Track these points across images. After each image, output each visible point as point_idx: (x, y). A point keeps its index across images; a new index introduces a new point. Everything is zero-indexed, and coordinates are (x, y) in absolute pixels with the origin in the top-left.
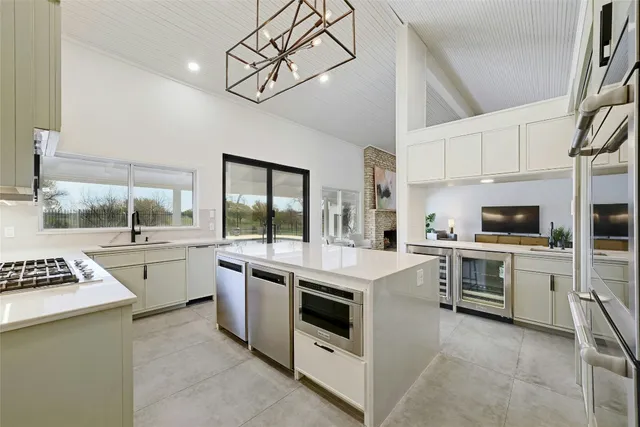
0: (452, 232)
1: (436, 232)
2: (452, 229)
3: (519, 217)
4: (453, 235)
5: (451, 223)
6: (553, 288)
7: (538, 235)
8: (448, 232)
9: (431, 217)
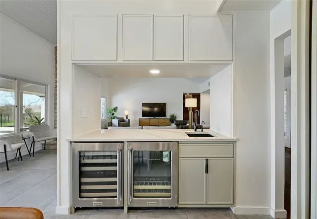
0: (127, 118)
1: (118, 118)
2: (127, 116)
3: (156, 109)
4: (127, 120)
5: (126, 113)
6: (207, 171)
7: (165, 118)
8: (125, 118)
9: (115, 109)
